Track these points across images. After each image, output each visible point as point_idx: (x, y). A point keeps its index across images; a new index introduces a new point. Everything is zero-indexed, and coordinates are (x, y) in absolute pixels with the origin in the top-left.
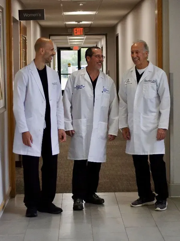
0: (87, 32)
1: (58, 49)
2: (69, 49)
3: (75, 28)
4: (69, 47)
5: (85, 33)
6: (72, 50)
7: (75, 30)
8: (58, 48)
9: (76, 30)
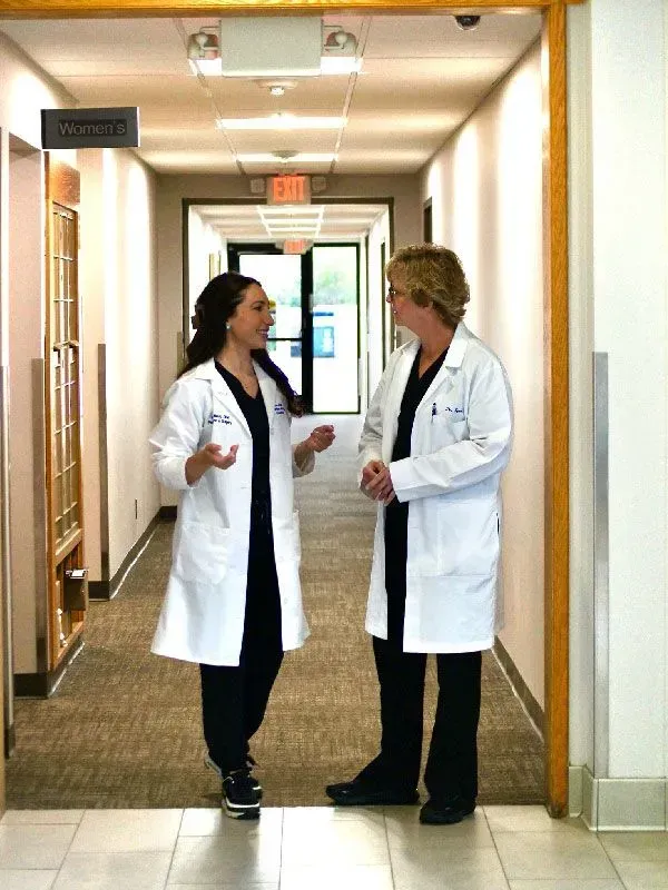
0: (321, 193)
1: (231, 249)
2: (270, 249)
3: (277, 175)
4: (269, 242)
5: (313, 194)
6: (280, 252)
7: (276, 185)
8: (229, 245)
9: (281, 184)
